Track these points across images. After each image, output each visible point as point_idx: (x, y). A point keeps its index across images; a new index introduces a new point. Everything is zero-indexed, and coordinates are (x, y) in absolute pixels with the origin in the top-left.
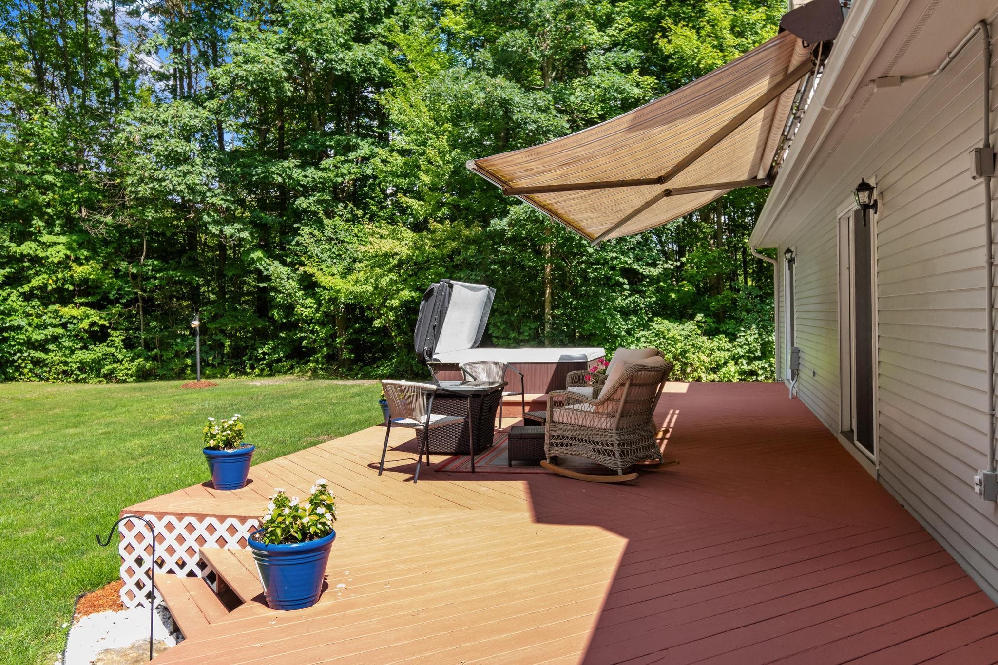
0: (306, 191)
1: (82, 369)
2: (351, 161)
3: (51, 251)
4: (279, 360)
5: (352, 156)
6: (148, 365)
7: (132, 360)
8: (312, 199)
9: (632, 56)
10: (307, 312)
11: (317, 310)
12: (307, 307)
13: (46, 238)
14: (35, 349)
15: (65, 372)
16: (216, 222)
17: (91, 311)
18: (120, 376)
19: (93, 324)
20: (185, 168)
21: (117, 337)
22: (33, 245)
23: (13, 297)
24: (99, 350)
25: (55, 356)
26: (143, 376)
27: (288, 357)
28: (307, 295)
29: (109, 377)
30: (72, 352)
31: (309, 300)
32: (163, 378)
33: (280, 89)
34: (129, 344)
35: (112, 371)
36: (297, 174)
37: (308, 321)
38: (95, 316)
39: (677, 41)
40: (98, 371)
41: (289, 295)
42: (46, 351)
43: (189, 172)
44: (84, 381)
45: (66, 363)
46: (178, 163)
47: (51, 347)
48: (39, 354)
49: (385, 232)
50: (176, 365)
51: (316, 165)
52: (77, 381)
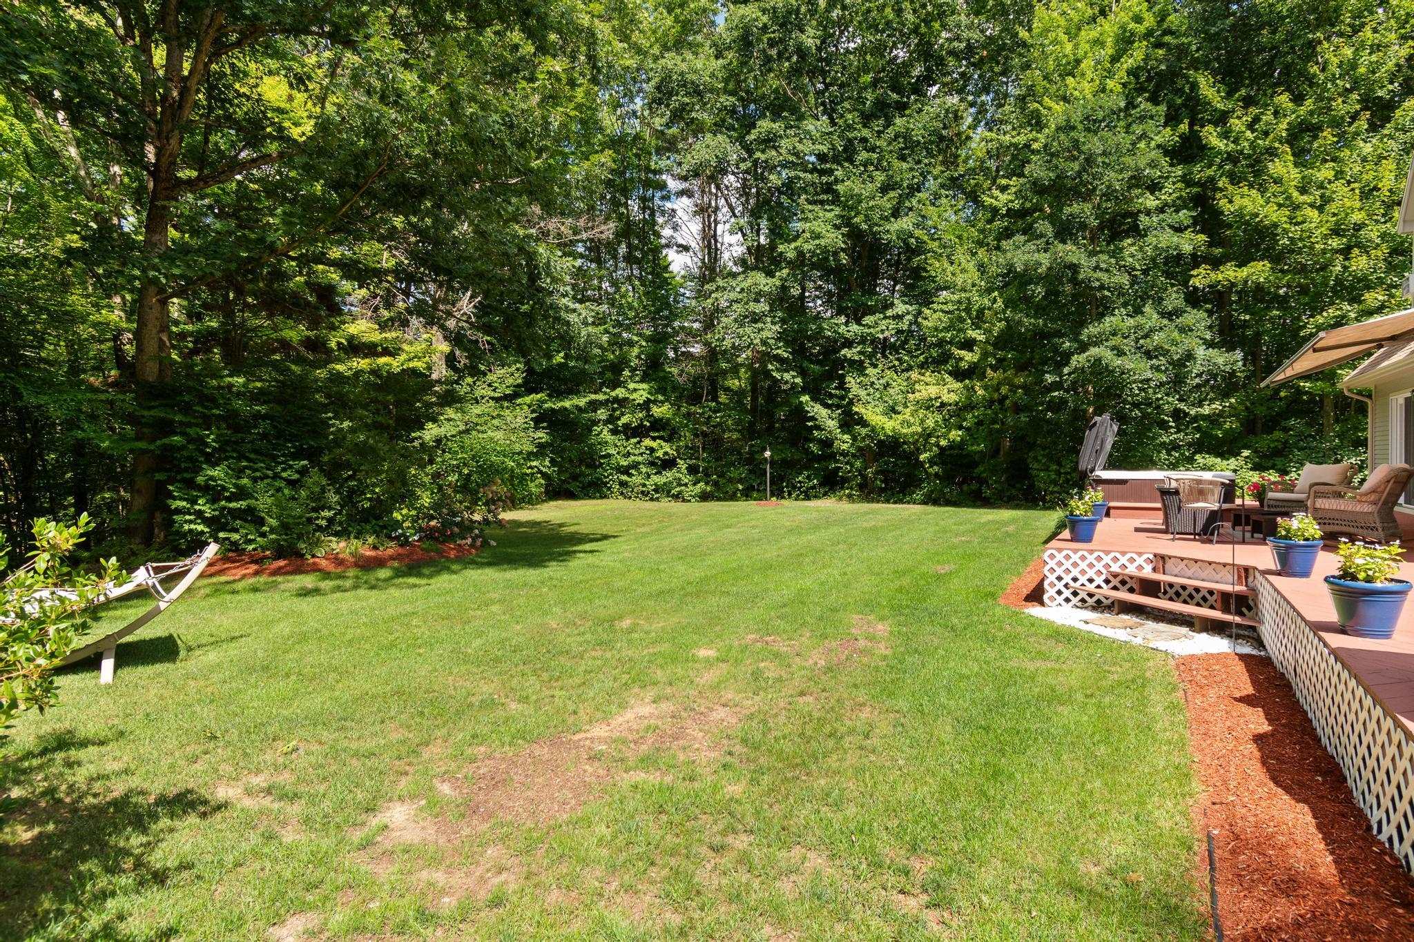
0: (849, 344)
1: (656, 491)
2: (889, 317)
3: (634, 396)
4: (813, 487)
5: (889, 313)
6: (709, 489)
7: (695, 484)
8: (854, 350)
9: (1184, 216)
10: (844, 447)
11: (852, 445)
12: (844, 442)
13: (632, 386)
14: (623, 473)
15: (643, 492)
16: (778, 370)
17: (663, 444)
18: (686, 496)
19: (666, 453)
20: (760, 325)
21: (682, 465)
22: (623, 390)
23: (605, 432)
24: (669, 475)
25: (636, 479)
26: (704, 497)
27: (821, 484)
28: (843, 432)
29: (677, 497)
30: (649, 476)
31: (846, 437)
32: (719, 499)
33: (837, 260)
34: (692, 470)
35: (680, 493)
36: (842, 329)
37: (844, 454)
38: (667, 448)
39: (1238, 201)
40: (669, 492)
41: (830, 432)
42: (630, 475)
43: (762, 329)
44: (657, 499)
45: (644, 485)
46: (755, 321)
47: (633, 471)
48: (624, 478)
49: (928, 379)
50: (730, 488)
51: (859, 323)
52: (652, 499)
